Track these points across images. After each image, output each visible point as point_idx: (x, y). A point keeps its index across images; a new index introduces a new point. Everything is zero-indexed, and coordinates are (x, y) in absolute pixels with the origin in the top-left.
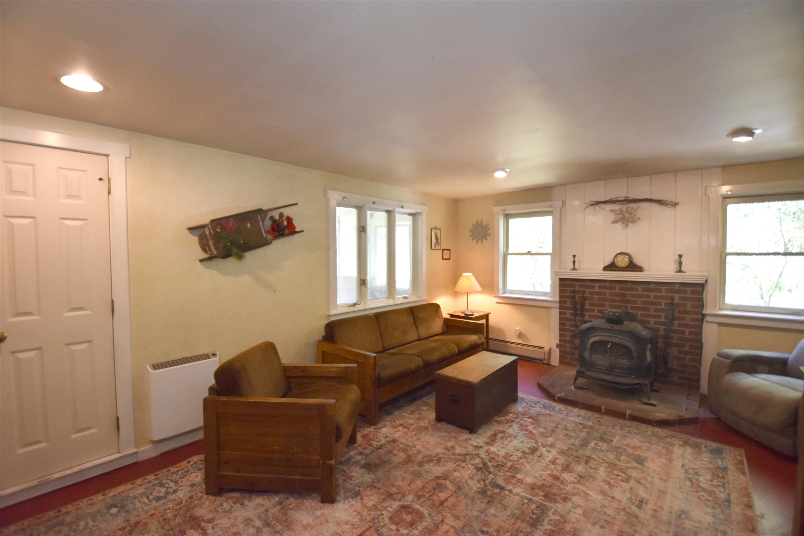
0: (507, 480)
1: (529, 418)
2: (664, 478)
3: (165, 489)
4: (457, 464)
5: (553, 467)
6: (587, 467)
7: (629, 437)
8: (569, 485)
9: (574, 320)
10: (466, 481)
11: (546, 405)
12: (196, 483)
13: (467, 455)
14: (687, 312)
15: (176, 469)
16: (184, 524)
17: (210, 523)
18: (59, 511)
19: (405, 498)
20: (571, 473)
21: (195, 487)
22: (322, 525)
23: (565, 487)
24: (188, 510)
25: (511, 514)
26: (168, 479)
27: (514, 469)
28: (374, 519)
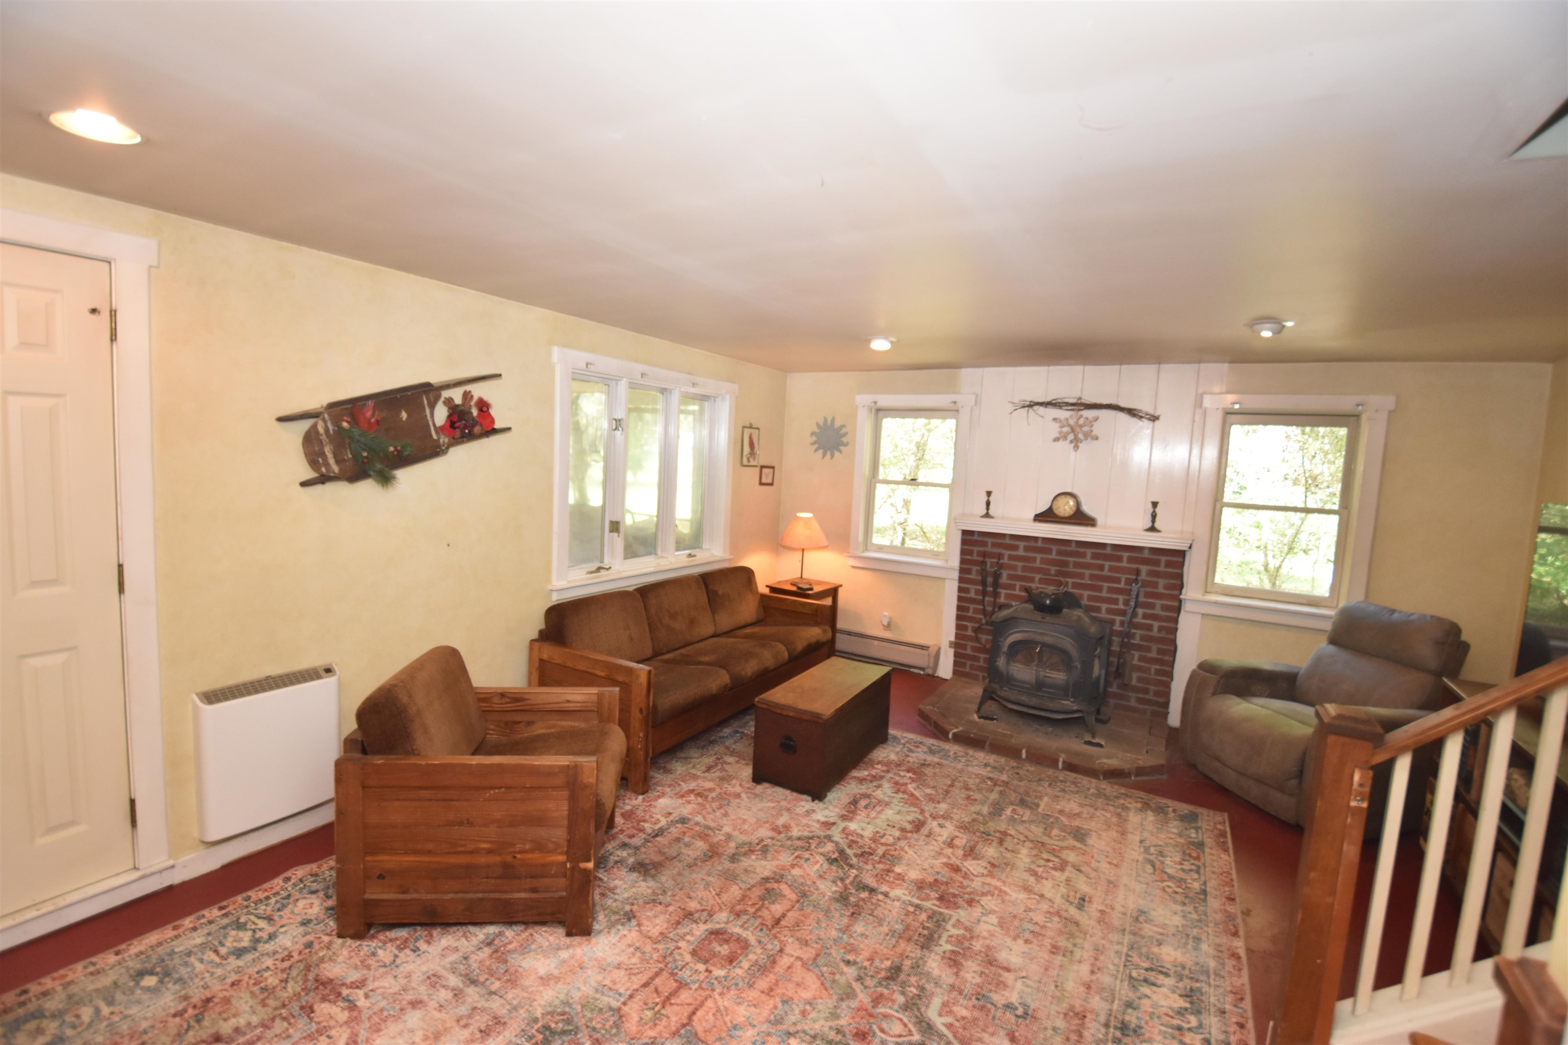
0: (879, 876)
1: (908, 771)
2: (1115, 862)
3: (250, 933)
4: (796, 854)
5: (949, 851)
6: (1002, 849)
7: (1064, 798)
8: (976, 879)
9: (982, 602)
10: (814, 883)
11: (933, 748)
12: (313, 918)
13: (811, 838)
14: (1158, 596)
15: (262, 895)
16: (307, 994)
17: (357, 987)
18: (25, 992)
19: (714, 917)
20: (978, 859)
21: (311, 925)
22: (574, 973)
23: (970, 883)
24: (308, 968)
25: (890, 930)
26: (249, 913)
27: (890, 858)
28: (665, 957)
